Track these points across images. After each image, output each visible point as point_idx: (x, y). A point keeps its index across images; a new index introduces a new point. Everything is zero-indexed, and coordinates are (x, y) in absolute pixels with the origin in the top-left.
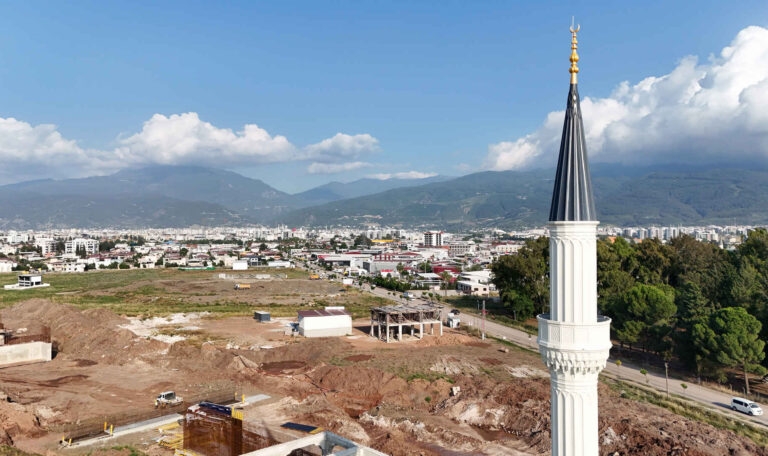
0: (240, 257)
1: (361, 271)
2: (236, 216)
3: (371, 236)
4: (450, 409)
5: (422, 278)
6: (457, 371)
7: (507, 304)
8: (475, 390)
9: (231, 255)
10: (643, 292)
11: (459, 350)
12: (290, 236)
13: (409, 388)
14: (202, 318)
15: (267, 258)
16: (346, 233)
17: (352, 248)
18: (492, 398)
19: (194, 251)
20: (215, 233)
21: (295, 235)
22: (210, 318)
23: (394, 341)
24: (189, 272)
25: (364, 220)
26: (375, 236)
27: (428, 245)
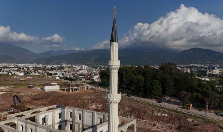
0: (21, 72)
1: (61, 76)
2: (18, 60)
3: (64, 67)
4: (88, 106)
5: (80, 77)
6: (90, 98)
7: (103, 83)
8: (94, 101)
9: (18, 71)
10: (136, 77)
11: (90, 94)
12: (37, 66)
13: (77, 102)
14: (11, 88)
15: (30, 72)
16: (56, 66)
17: (57, 70)
18: (99, 103)
19: (4, 70)
20: (11, 65)
21: (39, 66)
22: (13, 88)
23: (72, 92)
24: (3, 76)
25: (61, 62)
26: (65, 67)
27: (82, 69)
